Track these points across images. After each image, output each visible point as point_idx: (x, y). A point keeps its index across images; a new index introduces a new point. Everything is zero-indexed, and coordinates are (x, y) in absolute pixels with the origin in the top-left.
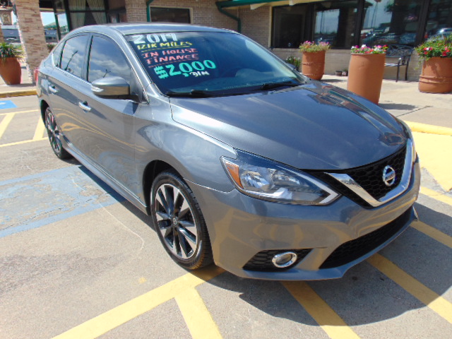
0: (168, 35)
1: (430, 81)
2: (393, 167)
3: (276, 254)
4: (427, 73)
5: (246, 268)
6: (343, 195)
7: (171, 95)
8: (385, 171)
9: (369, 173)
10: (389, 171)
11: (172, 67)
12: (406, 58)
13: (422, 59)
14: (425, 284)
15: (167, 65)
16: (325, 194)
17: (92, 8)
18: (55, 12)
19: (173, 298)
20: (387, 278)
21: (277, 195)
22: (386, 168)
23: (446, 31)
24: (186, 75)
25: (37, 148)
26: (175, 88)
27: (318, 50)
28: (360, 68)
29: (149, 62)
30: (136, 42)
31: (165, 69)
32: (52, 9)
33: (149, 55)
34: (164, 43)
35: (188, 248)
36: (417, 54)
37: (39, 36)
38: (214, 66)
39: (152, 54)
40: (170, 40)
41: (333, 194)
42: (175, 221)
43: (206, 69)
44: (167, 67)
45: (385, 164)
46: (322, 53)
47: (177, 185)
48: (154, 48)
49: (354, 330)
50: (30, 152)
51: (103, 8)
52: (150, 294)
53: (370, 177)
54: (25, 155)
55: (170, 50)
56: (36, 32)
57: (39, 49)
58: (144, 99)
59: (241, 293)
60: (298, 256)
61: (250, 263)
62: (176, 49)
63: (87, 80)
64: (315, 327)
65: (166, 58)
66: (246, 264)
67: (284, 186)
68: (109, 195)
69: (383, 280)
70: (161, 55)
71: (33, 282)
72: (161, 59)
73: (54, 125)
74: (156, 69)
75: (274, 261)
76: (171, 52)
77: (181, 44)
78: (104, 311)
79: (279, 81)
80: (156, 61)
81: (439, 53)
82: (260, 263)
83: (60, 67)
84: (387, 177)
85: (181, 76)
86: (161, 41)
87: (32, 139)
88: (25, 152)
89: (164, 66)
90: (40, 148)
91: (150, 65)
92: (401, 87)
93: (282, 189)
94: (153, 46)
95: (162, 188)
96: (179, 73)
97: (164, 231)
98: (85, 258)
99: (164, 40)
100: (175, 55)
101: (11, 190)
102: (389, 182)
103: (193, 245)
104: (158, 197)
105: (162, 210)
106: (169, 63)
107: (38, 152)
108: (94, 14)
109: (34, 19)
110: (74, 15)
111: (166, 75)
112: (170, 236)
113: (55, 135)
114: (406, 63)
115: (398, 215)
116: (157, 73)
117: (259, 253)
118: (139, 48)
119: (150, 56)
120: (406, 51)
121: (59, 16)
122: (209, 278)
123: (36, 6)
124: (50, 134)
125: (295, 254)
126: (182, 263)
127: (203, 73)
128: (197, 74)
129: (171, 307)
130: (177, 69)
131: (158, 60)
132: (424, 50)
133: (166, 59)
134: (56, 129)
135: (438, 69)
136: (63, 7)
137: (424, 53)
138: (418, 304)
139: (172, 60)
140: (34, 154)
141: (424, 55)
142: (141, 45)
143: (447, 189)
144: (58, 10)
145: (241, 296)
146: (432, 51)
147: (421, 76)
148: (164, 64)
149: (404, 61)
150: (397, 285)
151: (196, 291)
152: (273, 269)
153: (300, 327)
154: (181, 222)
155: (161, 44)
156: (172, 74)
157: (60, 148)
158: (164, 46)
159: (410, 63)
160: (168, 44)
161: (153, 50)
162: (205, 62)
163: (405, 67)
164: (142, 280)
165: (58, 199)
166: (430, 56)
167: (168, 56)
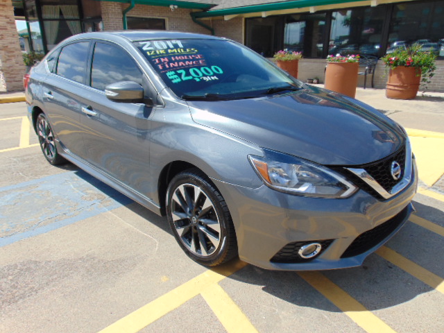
0: (174, 42)
1: (396, 88)
2: (398, 162)
3: (303, 245)
4: (393, 81)
5: (273, 260)
6: (360, 188)
7: (187, 99)
8: (393, 166)
9: (379, 168)
10: (396, 166)
11: (183, 72)
12: (372, 67)
13: (388, 68)
14: (429, 269)
15: (178, 70)
16: (345, 188)
17: (65, 17)
18: (27, 20)
19: (200, 294)
20: (394, 266)
21: (302, 189)
22: (393, 163)
23: (398, 44)
24: (198, 80)
25: (26, 155)
26: (189, 92)
27: (292, 59)
28: (336, 76)
29: (160, 67)
30: (145, 48)
31: (177, 74)
32: (24, 17)
33: (159, 60)
34: (172, 49)
35: (209, 245)
36: (383, 63)
37: (14, 43)
38: (221, 72)
39: (162, 60)
40: (176, 46)
41: (351, 188)
42: (194, 220)
43: (215, 74)
44: (179, 72)
45: (392, 160)
46: (295, 62)
47: (198, 184)
48: (163, 54)
49: (375, 314)
50: (19, 159)
51: (77, 17)
52: (175, 291)
53: (381, 171)
54: (15, 162)
55: (178, 56)
56: (10, 39)
57: (14, 56)
58: (158, 103)
59: (263, 286)
60: (322, 246)
61: (278, 255)
62: (184, 55)
63: (90, 85)
64: (339, 313)
65: (176, 63)
66: (274, 257)
67: (308, 181)
68: (111, 199)
69: (391, 268)
70: (170, 61)
71: (53, 286)
72: (171, 64)
73: (48, 131)
74: (168, 74)
75: (300, 252)
76: (180, 57)
77: (188, 50)
78: (132, 311)
79: (279, 86)
80: (167, 66)
81: (404, 62)
82: (288, 255)
83: (56, 73)
84: (394, 172)
85: (193, 81)
86: (169, 48)
87: (18, 146)
88: (15, 159)
89: (175, 71)
90: (29, 155)
91: (162, 70)
92: (370, 94)
93: (306, 184)
94: (162, 52)
95: (181, 188)
96: (190, 78)
97: (180, 231)
98: (102, 260)
99: (171, 46)
100: (184, 61)
101: (8, 197)
102: (396, 176)
103: (215, 242)
104: (175, 197)
105: (179, 209)
106: (180, 68)
107: (28, 159)
108: (68, 22)
109: (9, 27)
110: (47, 24)
111: (179, 80)
112: (187, 235)
113: (48, 141)
114: (372, 72)
115: (399, 210)
116: (170, 78)
117: (288, 245)
118: (148, 53)
119: (160, 62)
120: (371, 60)
121: (31, 24)
122: (230, 274)
123: (11, 13)
124: (42, 140)
125: (320, 245)
126: (201, 261)
127: (213, 78)
128: (207, 79)
129: (198, 302)
130: (188, 74)
131: (169, 65)
132: (390, 60)
133: (176, 65)
134: (51, 135)
135: (403, 77)
136: (36, 15)
137: (390, 63)
138: (427, 288)
139: (182, 65)
140: (24, 161)
141: (390, 65)
142: (150, 51)
143: (430, 184)
144: (30, 18)
145: (263, 289)
146: (397, 61)
147: (388, 83)
148: (175, 69)
149: (370, 70)
150: (404, 272)
151: (219, 287)
152: (299, 260)
153: (325, 314)
154: (202, 220)
155: (169, 51)
156: (184, 78)
157: (54, 154)
158: (172, 53)
159: (375, 72)
160: (175, 50)
161: (162, 56)
162: (213, 67)
163: (371, 75)
164: (164, 279)
165: (61, 204)
166: (396, 65)
167: (178, 61)
